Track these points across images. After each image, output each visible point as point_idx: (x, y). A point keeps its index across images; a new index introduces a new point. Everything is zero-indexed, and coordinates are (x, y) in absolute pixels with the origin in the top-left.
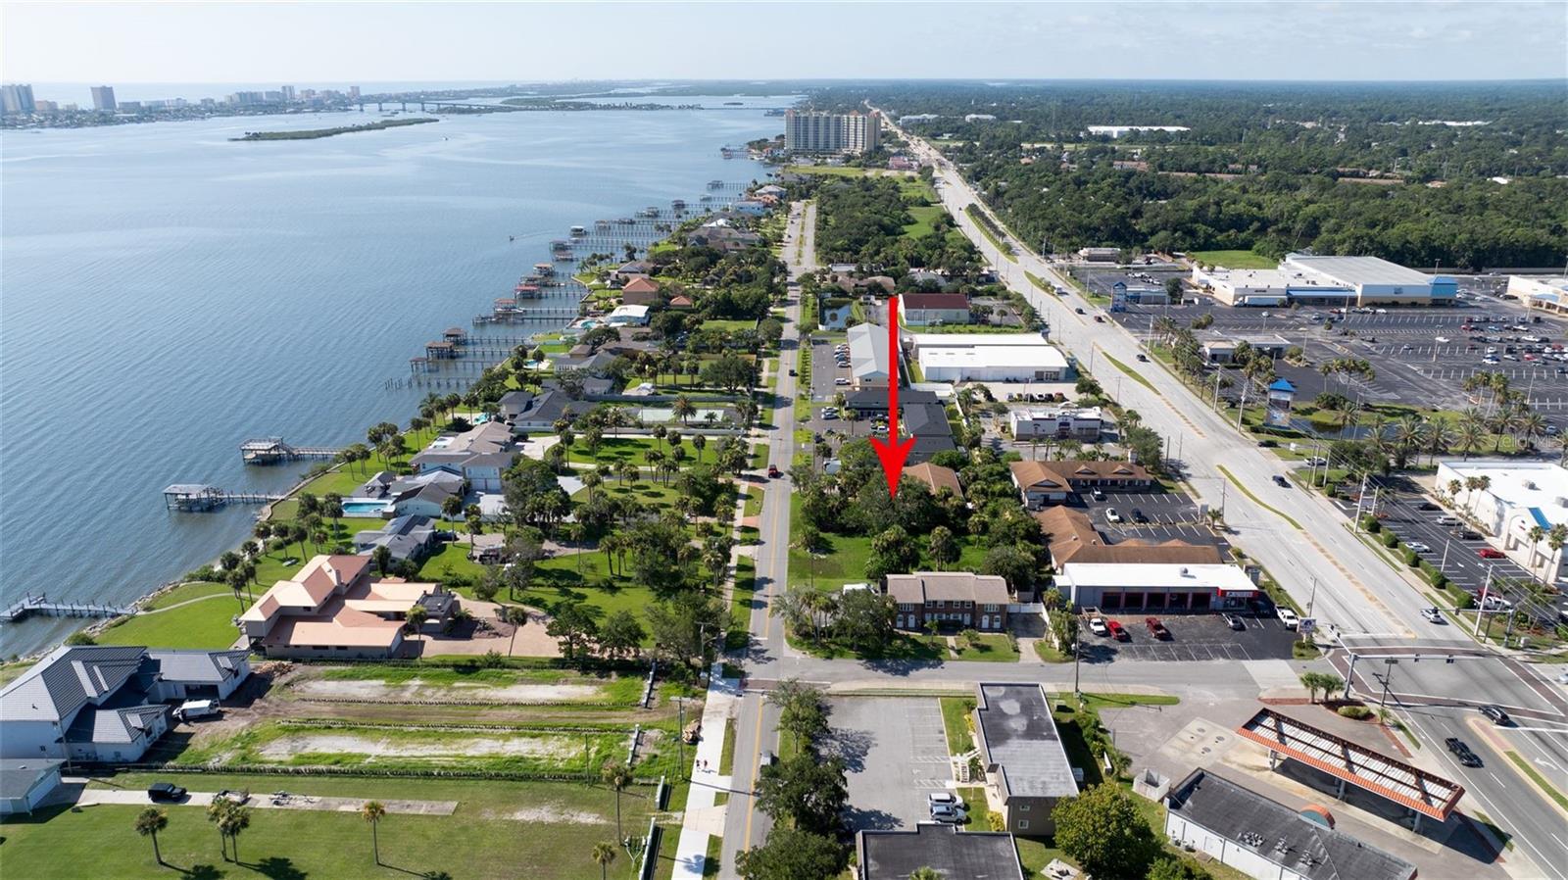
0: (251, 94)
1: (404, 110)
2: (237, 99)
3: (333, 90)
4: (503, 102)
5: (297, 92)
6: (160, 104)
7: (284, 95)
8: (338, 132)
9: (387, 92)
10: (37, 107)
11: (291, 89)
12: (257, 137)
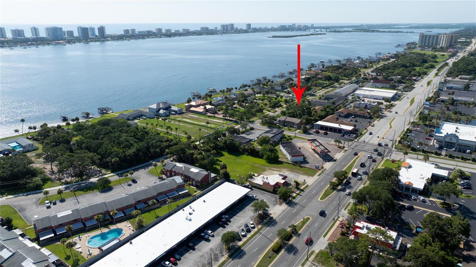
0: (284, 26)
1: (321, 31)
2: (280, 27)
3: (306, 25)
4: (352, 30)
5: (296, 25)
6: (261, 28)
7: (293, 26)
8: (296, 36)
9: (321, 26)
10: (234, 29)
11: (295, 24)
12: (275, 37)
